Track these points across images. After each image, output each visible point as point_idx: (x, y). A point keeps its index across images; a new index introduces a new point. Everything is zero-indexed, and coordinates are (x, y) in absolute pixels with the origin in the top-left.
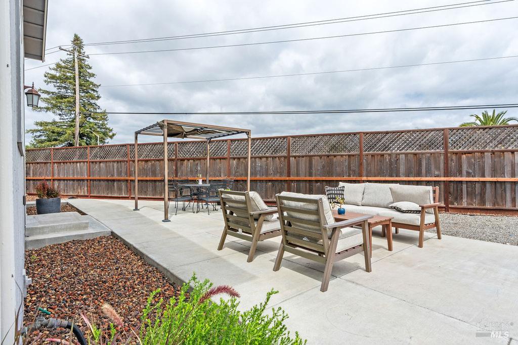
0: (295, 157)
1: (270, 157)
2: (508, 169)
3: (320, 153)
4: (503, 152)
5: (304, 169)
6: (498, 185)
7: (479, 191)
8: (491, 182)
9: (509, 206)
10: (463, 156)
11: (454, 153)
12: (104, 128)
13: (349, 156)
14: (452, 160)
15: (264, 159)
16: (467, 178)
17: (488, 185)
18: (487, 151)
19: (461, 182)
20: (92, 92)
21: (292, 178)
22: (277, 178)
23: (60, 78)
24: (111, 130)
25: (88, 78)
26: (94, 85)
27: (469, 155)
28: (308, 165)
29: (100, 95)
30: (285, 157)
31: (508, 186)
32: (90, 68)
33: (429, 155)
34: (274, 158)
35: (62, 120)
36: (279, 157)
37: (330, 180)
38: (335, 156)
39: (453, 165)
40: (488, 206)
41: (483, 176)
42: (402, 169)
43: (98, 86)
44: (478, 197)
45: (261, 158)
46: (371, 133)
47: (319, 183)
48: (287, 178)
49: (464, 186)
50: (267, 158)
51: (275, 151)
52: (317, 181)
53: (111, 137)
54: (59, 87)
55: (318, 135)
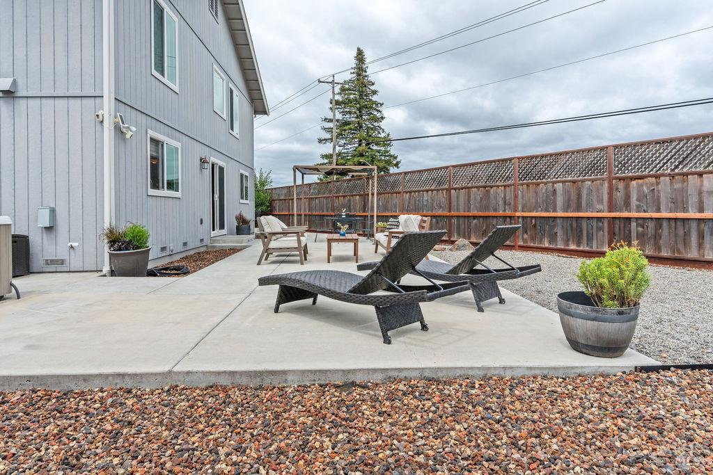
0: (455, 189)
1: (435, 190)
2: (693, 200)
3: (477, 184)
4: (687, 175)
5: (463, 202)
6: (679, 223)
7: (653, 232)
8: (669, 219)
9: (693, 254)
10: (633, 182)
11: (620, 179)
12: (388, 156)
13: (505, 186)
14: (617, 189)
15: (430, 192)
16: (637, 214)
17: (665, 224)
18: (663, 175)
19: (629, 219)
20: (375, 113)
21: (453, 213)
22: (440, 212)
23: (343, 102)
24: (396, 158)
25: (370, 97)
26: (377, 105)
27: (640, 181)
28: (467, 197)
29: (385, 116)
30: (447, 190)
31: (694, 225)
32: (373, 84)
33: (590, 183)
34: (438, 190)
35: (346, 151)
36: (442, 190)
37: (486, 217)
38: (492, 187)
39: (619, 195)
40: (664, 254)
41: (658, 210)
42: (560, 201)
43: (382, 105)
44: (652, 241)
45: (427, 191)
46: (527, 158)
47: (476, 220)
48: (448, 214)
49: (634, 224)
50: (432, 191)
51: (439, 184)
52: (475, 217)
53: (397, 165)
54: (344, 113)
55: (477, 163)
